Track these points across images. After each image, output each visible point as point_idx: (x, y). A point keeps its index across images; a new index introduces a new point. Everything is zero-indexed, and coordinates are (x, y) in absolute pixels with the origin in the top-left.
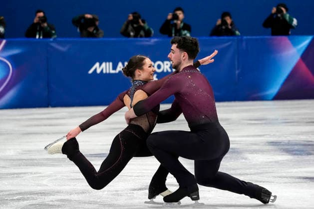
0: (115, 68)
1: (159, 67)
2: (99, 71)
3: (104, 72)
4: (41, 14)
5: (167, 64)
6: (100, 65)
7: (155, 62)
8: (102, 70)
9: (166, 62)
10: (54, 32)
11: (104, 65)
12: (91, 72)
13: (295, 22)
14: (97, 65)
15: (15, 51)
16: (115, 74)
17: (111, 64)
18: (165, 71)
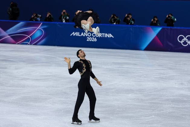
0: (80, 34)
2: (74, 35)
3: (76, 35)
6: (75, 33)
8: (75, 35)
11: (76, 33)
12: (71, 35)
13: (175, 19)
14: (74, 33)
15: (45, 27)
16: (80, 36)
17: (79, 33)
18: (99, 37)
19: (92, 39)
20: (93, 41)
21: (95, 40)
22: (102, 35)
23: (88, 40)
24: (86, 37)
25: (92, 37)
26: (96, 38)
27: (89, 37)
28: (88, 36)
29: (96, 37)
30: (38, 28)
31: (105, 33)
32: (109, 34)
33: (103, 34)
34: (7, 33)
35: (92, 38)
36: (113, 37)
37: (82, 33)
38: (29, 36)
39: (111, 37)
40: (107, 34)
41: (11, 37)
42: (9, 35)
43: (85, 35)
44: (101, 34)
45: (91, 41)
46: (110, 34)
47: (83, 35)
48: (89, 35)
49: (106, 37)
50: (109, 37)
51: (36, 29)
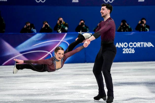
1: (135, 45)
4: (82, 22)
5: (139, 44)
7: (133, 43)
9: (138, 43)
10: (88, 29)
15: (71, 38)
18: (138, 47)
19: (129, 51)
20: (130, 52)
21: (133, 51)
22: (141, 45)
23: (124, 52)
24: (121, 48)
25: (128, 47)
26: (133, 49)
27: (126, 48)
28: (124, 48)
29: (133, 47)
30: (61, 41)
31: (143, 42)
32: (148, 43)
33: (142, 43)
34: (17, 50)
35: (129, 49)
36: (153, 46)
37: (117, 44)
38: (49, 53)
39: (151, 46)
40: (146, 43)
41: (23, 55)
42: (21, 53)
43: (121, 46)
44: (139, 43)
45: (128, 53)
46: (150, 43)
47: (118, 46)
48: (126, 45)
49: (146, 46)
50: (148, 46)
51: (59, 42)
